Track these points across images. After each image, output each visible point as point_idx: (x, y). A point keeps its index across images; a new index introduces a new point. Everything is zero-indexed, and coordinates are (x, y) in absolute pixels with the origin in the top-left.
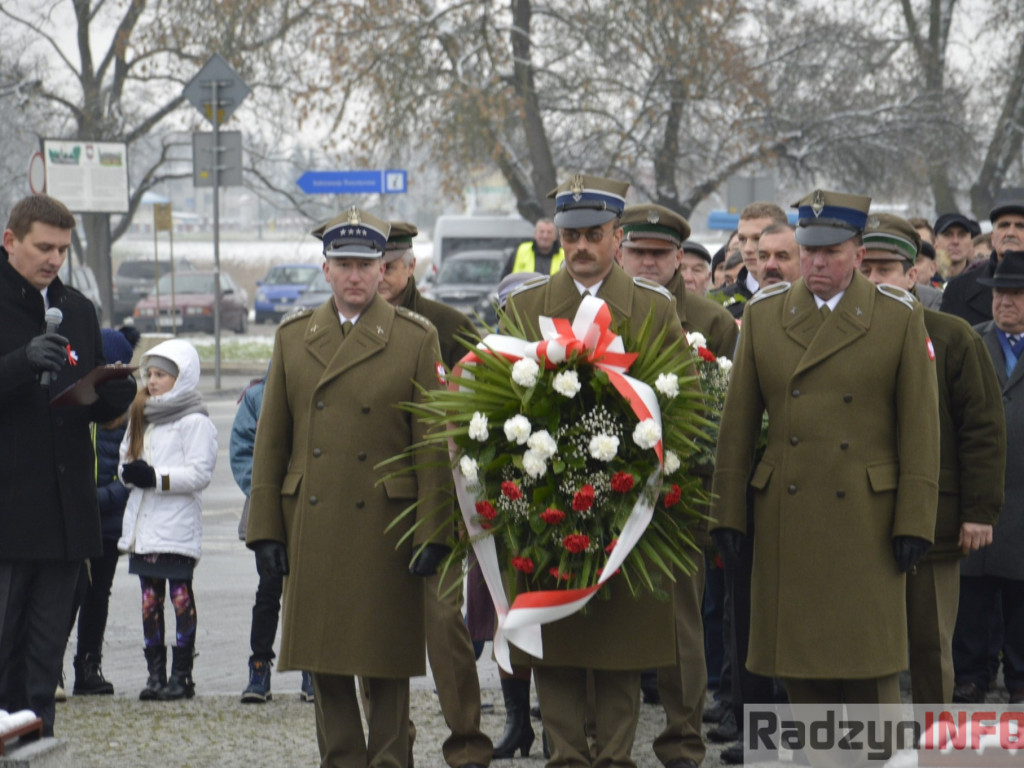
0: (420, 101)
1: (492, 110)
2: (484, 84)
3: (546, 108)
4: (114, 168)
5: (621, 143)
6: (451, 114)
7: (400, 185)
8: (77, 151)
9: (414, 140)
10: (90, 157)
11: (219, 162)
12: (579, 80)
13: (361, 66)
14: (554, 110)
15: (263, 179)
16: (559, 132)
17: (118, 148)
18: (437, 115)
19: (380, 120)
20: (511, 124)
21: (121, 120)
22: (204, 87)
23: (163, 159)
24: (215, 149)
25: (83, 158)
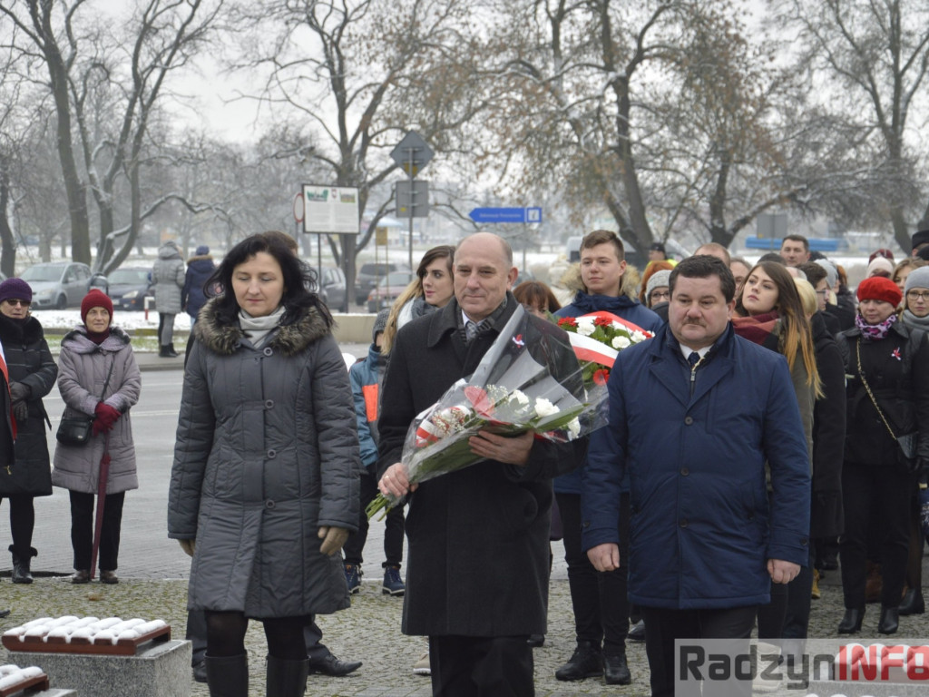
0: (557, 162)
1: (604, 168)
2: (598, 152)
3: (640, 168)
4: (350, 204)
5: (687, 193)
6: (577, 171)
7: (537, 218)
8: (326, 193)
9: (552, 188)
10: (334, 197)
11: (413, 201)
12: (661, 150)
13: (518, 139)
14: (645, 169)
15: (456, 212)
16: (648, 183)
17: (354, 192)
18: (567, 172)
19: (530, 174)
20: (616, 177)
21: (365, 172)
22: (404, 152)
23: (392, 199)
24: (411, 192)
25: (330, 197)
